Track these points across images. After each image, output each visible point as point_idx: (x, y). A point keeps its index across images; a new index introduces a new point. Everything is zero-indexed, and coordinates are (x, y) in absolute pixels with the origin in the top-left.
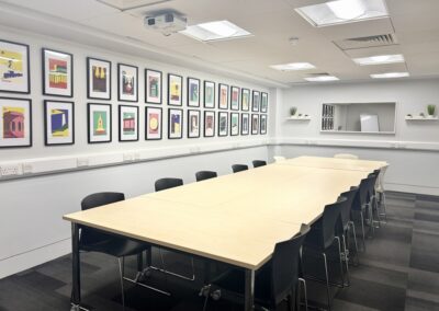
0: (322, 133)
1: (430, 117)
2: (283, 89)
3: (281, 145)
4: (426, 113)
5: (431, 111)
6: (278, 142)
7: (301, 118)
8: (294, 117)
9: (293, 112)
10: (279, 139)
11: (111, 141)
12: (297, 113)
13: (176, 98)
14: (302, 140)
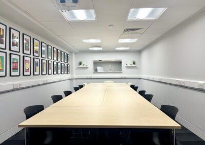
0: (94, 73)
1: (134, 65)
2: (76, 53)
3: (76, 79)
4: (132, 64)
5: (134, 63)
6: (75, 78)
7: (84, 66)
8: (81, 66)
9: (80, 64)
10: (75, 76)
11: (6, 75)
12: (82, 64)
13: (37, 52)
14: (85, 76)
